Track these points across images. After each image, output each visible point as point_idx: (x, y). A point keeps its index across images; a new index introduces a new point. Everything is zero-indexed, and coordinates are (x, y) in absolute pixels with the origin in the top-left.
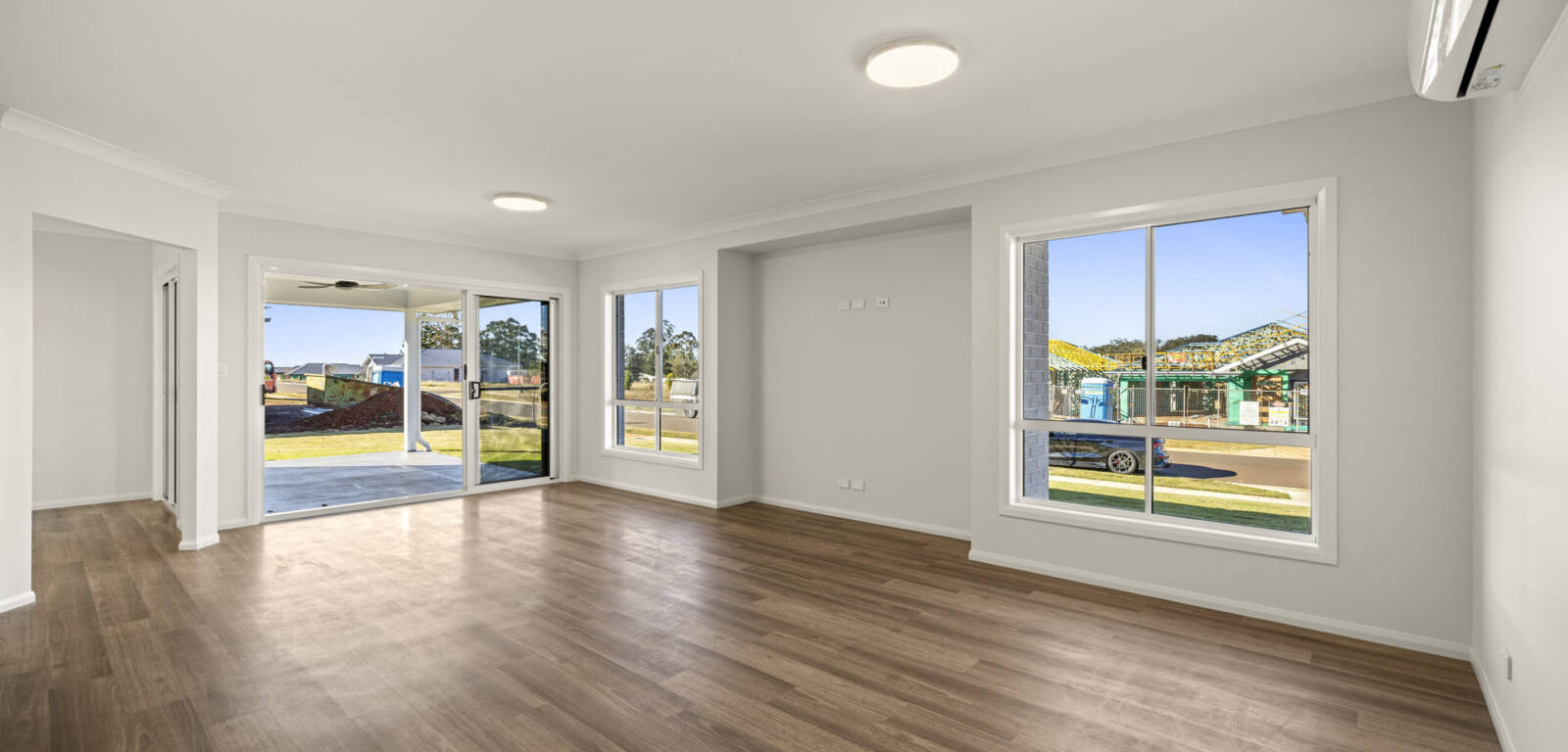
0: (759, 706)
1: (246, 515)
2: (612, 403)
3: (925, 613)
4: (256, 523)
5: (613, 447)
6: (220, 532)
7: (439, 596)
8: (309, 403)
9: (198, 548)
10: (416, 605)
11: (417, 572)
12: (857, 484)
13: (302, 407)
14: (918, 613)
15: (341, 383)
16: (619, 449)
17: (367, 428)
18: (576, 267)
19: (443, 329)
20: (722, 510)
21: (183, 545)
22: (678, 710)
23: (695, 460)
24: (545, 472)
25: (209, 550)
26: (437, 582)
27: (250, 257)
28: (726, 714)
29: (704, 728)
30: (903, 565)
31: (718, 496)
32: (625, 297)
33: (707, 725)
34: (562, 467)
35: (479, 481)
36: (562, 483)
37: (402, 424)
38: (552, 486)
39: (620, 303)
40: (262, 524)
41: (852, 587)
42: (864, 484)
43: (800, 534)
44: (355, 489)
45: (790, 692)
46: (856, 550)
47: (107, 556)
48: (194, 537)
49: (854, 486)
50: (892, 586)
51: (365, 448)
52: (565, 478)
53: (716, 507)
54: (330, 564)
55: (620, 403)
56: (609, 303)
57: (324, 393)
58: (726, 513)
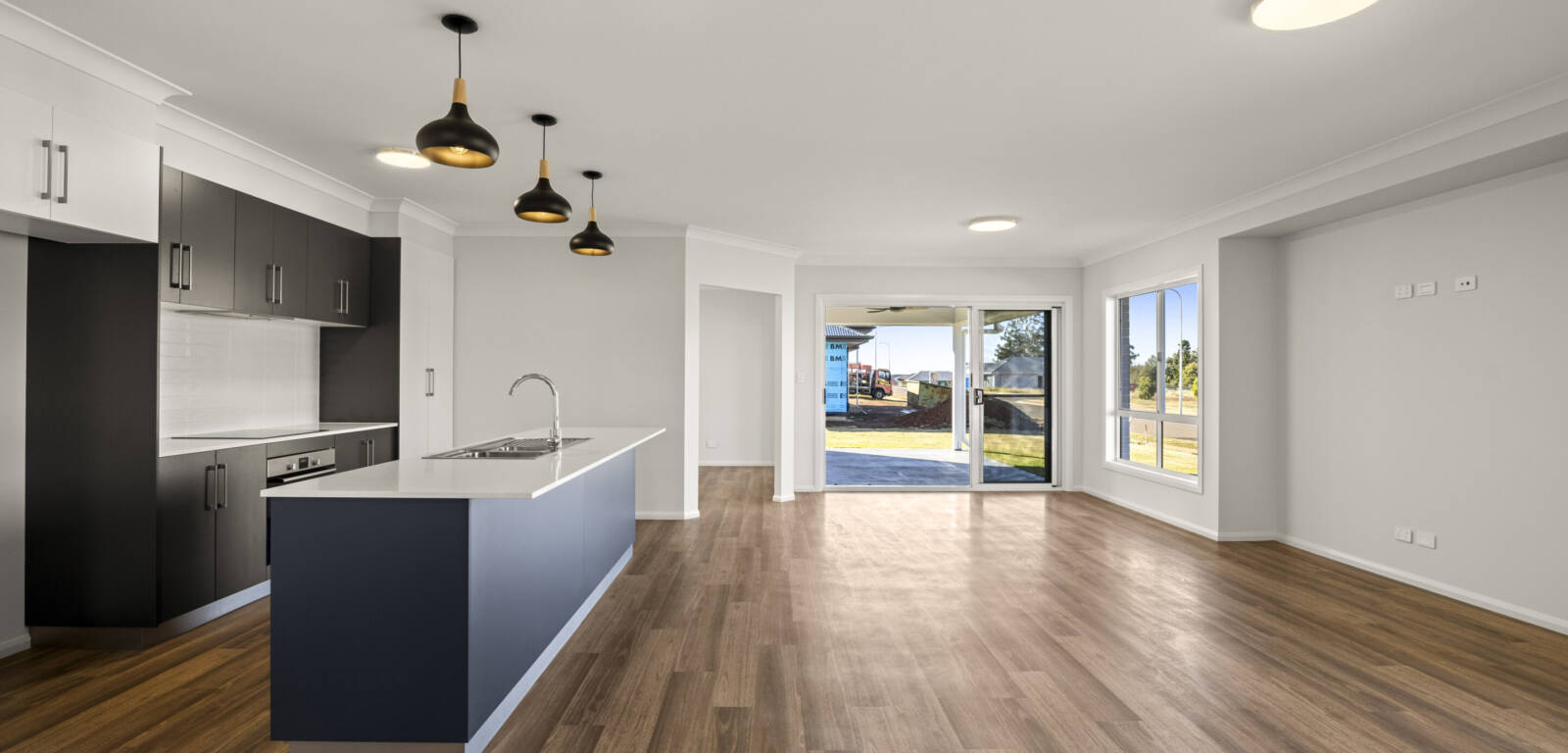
0: (1087, 722)
1: (814, 484)
2: (1115, 413)
3: (1410, 714)
4: (820, 490)
5: (1116, 460)
6: (796, 493)
7: (894, 563)
8: (909, 404)
9: (782, 501)
10: (876, 564)
11: (893, 543)
12: (1425, 539)
13: (902, 408)
14: (1398, 709)
15: (931, 388)
16: (1122, 463)
17: (939, 428)
18: (1079, 273)
19: (1030, 336)
20: (1222, 544)
21: (775, 497)
22: (1008, 696)
23: (1195, 482)
24: (1048, 480)
25: (787, 504)
26: (901, 553)
27: (818, 295)
28: (1048, 715)
29: (1018, 717)
30: (1445, 655)
31: (1220, 527)
32: (1131, 300)
33: (1022, 715)
34: (1065, 476)
35: (982, 480)
36: (1064, 492)
37: (951, 427)
38: (1054, 494)
39: (1124, 306)
40: (824, 492)
41: (1323, 657)
42: (1436, 539)
43: (1307, 586)
44: (899, 476)
45: (1131, 723)
46: (1381, 620)
47: (740, 498)
48: (780, 494)
49: (1419, 540)
50: (1397, 674)
51: (927, 445)
52: (1067, 487)
53: (1217, 539)
54: (844, 526)
55: (1123, 413)
56: (1110, 309)
57: (918, 396)
58: (1228, 549)
